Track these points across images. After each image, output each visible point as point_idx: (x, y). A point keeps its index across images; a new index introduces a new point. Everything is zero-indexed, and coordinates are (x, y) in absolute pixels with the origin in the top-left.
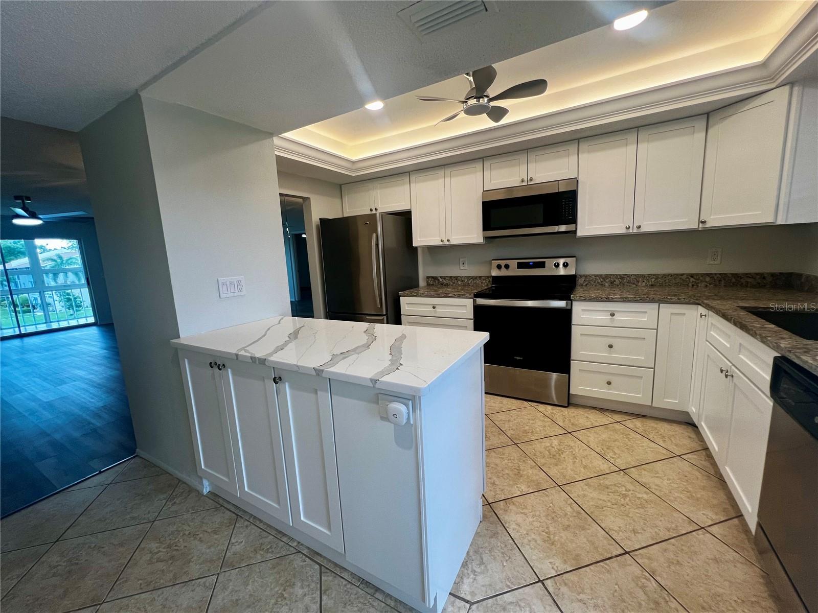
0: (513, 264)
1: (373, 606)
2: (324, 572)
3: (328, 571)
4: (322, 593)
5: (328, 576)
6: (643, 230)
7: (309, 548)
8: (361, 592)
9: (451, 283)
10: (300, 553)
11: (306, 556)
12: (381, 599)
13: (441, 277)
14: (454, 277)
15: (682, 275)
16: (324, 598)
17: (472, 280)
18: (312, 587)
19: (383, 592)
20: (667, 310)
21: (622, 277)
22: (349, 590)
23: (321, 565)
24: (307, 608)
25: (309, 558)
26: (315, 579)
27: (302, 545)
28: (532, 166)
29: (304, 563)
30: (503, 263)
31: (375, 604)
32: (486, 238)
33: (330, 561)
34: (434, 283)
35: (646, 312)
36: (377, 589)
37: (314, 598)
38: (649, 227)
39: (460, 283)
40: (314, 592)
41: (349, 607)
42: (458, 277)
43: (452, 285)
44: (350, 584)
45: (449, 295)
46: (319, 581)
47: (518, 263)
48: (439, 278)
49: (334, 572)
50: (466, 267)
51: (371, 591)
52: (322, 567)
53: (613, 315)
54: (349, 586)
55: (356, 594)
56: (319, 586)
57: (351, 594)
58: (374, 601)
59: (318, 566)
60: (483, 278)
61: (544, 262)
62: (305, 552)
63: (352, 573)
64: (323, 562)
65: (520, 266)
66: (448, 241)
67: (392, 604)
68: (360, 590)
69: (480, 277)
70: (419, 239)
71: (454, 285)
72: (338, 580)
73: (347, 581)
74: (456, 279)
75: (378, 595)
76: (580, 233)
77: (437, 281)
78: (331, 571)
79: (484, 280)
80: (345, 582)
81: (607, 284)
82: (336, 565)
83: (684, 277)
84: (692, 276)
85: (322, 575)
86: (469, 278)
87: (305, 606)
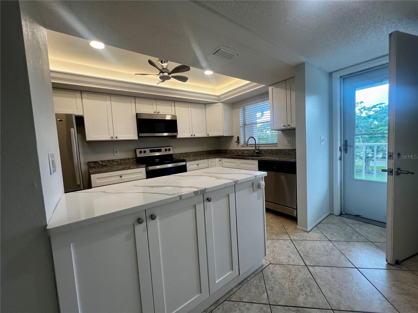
0: (148, 150)
1: (253, 282)
2: (230, 299)
3: (230, 297)
4: (241, 301)
5: (233, 297)
6: (195, 136)
7: (211, 306)
8: (245, 285)
9: (109, 164)
10: (213, 311)
11: (216, 307)
12: (250, 279)
13: (101, 161)
14: (111, 160)
15: (200, 151)
16: (244, 300)
17: (123, 161)
18: (236, 306)
19: (247, 277)
20: (210, 160)
21: (186, 153)
22: (243, 289)
23: (225, 300)
24: (247, 309)
25: (218, 306)
26: (232, 304)
27: (207, 309)
28: (158, 107)
29: (221, 309)
30: (143, 150)
31: (252, 281)
32: (139, 137)
33: (224, 295)
34: (95, 166)
35: (205, 162)
36: (246, 279)
37: (243, 305)
38: (197, 136)
39: (115, 164)
40: (239, 305)
41: (251, 291)
42: (113, 160)
43: (110, 165)
44: (240, 288)
45: (131, 168)
46: (234, 302)
47: (150, 150)
48: (100, 162)
49: (232, 294)
50: (118, 154)
51: (246, 281)
52: (226, 300)
53: (198, 165)
54: (241, 289)
55: (246, 287)
56: (237, 302)
57: (245, 289)
58: (251, 281)
59: (225, 302)
60: (130, 159)
61: (161, 149)
62: (213, 308)
63: (235, 287)
64: (224, 299)
65: (151, 151)
66: (116, 137)
67: (253, 275)
68: (244, 285)
69: (128, 159)
70: (91, 136)
71: (111, 165)
72: (237, 294)
73: (238, 289)
74: (113, 161)
75: (248, 279)
76: (178, 137)
77: (98, 164)
78: (230, 296)
79: (131, 160)
80: (239, 290)
81: (182, 157)
82: (228, 293)
83: (200, 152)
84: (202, 152)
85: (231, 300)
86: (121, 160)
87: (246, 310)
